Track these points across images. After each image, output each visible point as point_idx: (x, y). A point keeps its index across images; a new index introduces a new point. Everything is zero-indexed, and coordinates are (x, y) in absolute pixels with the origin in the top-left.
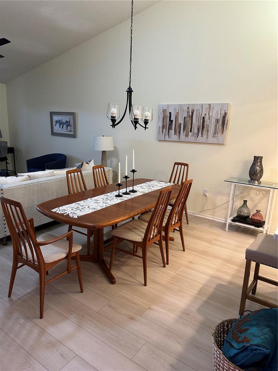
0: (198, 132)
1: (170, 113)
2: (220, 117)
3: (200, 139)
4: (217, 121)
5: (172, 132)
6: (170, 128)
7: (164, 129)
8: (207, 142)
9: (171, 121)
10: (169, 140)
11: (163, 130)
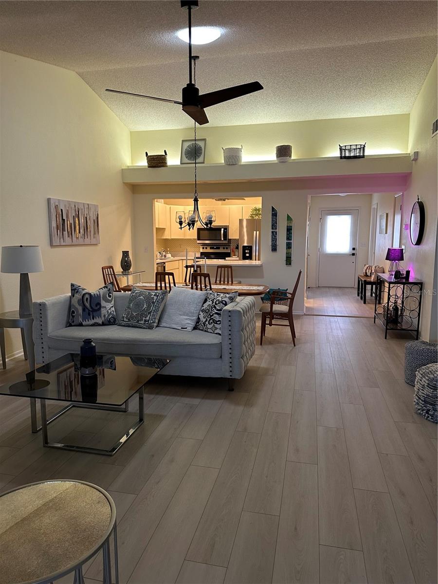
0: (85, 233)
1: (62, 210)
2: (95, 218)
3: (87, 241)
4: (94, 220)
5: (66, 233)
6: (63, 230)
7: (59, 231)
8: (92, 243)
9: (63, 220)
10: (64, 244)
11: (57, 231)
